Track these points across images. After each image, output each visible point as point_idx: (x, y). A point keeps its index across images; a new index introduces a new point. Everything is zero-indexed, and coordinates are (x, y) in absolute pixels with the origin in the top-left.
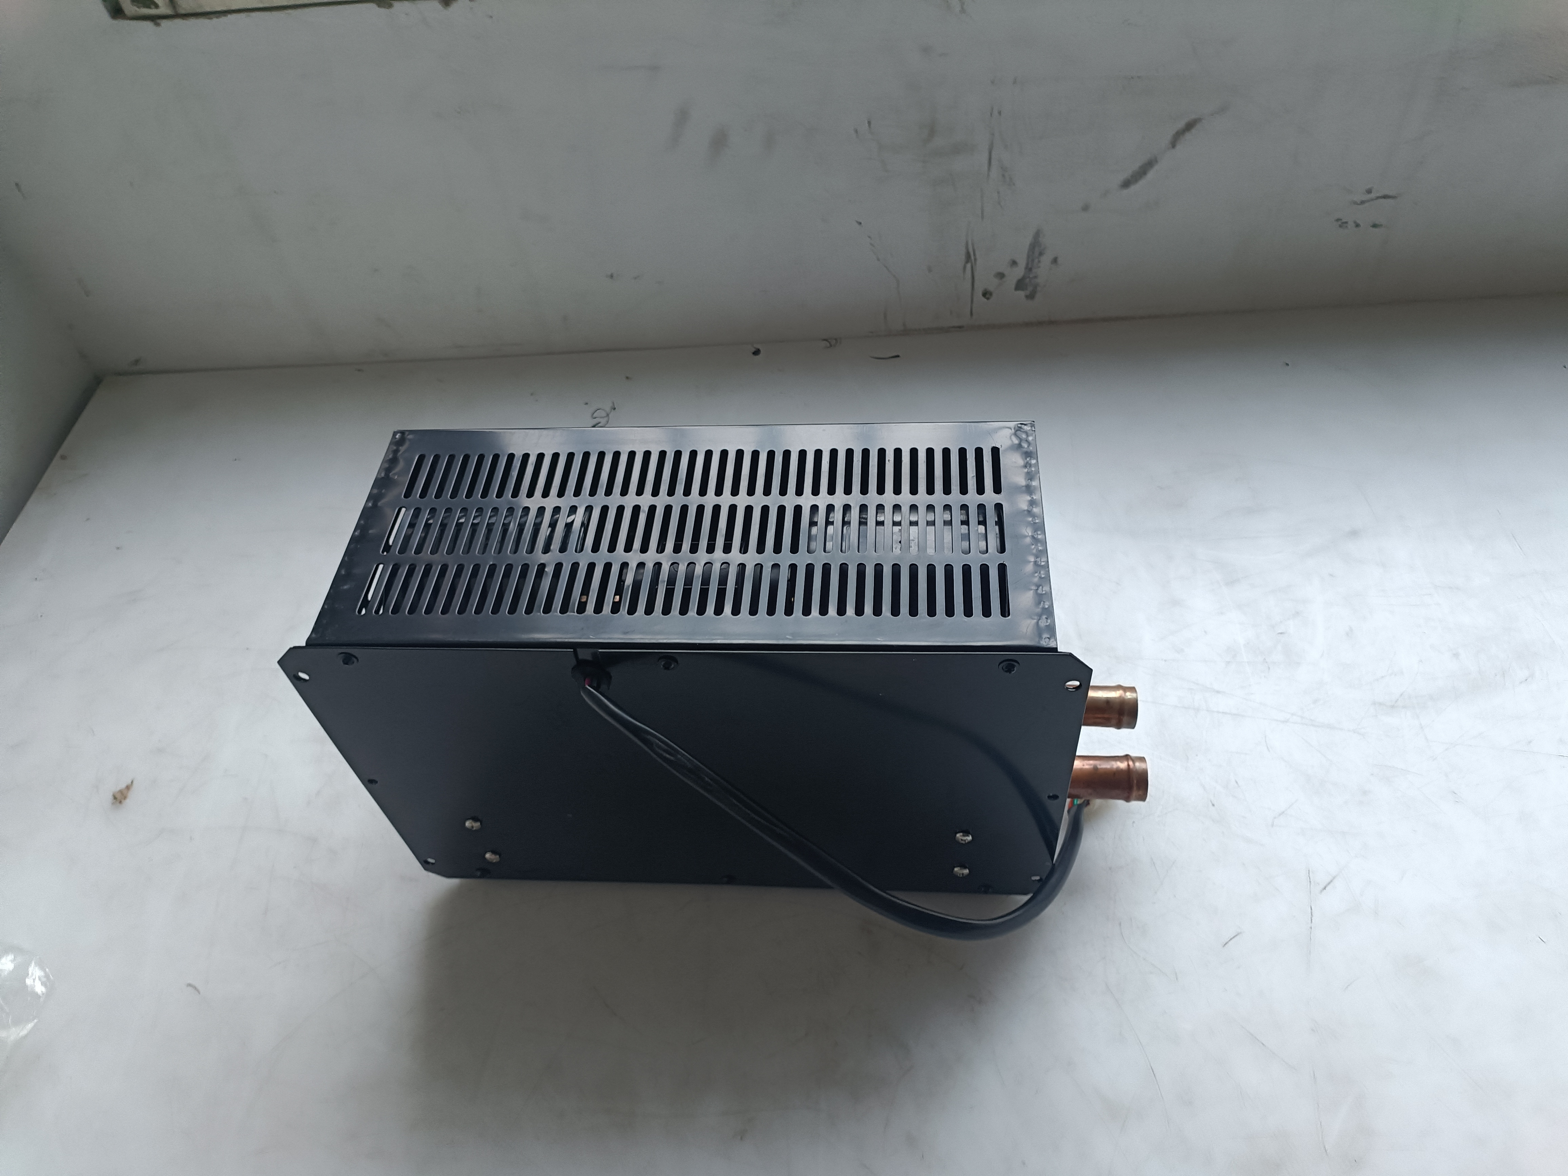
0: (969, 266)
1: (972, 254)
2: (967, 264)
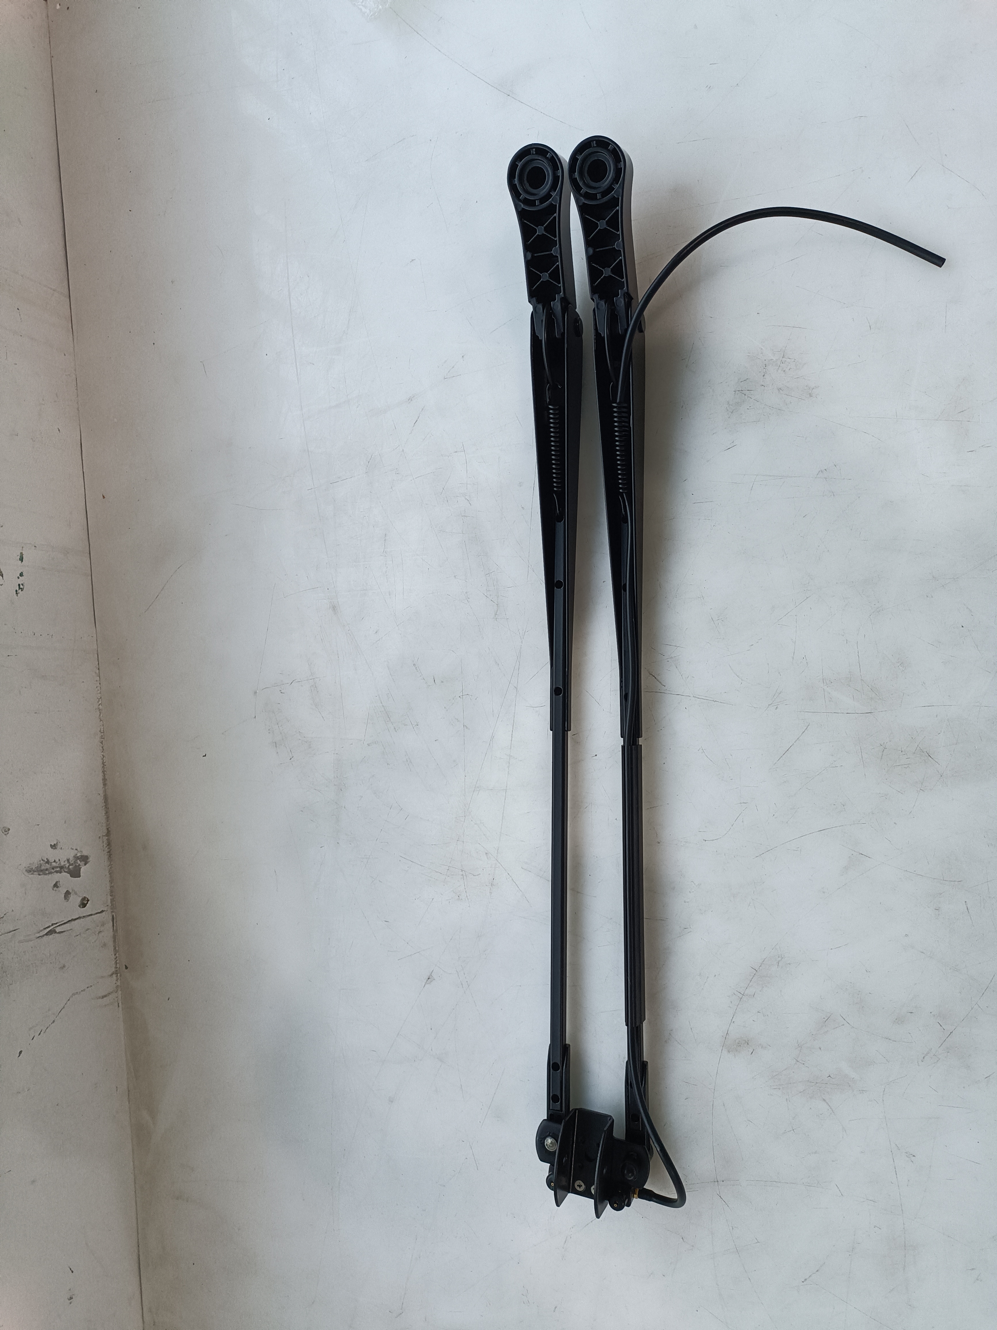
2: (57, 932)
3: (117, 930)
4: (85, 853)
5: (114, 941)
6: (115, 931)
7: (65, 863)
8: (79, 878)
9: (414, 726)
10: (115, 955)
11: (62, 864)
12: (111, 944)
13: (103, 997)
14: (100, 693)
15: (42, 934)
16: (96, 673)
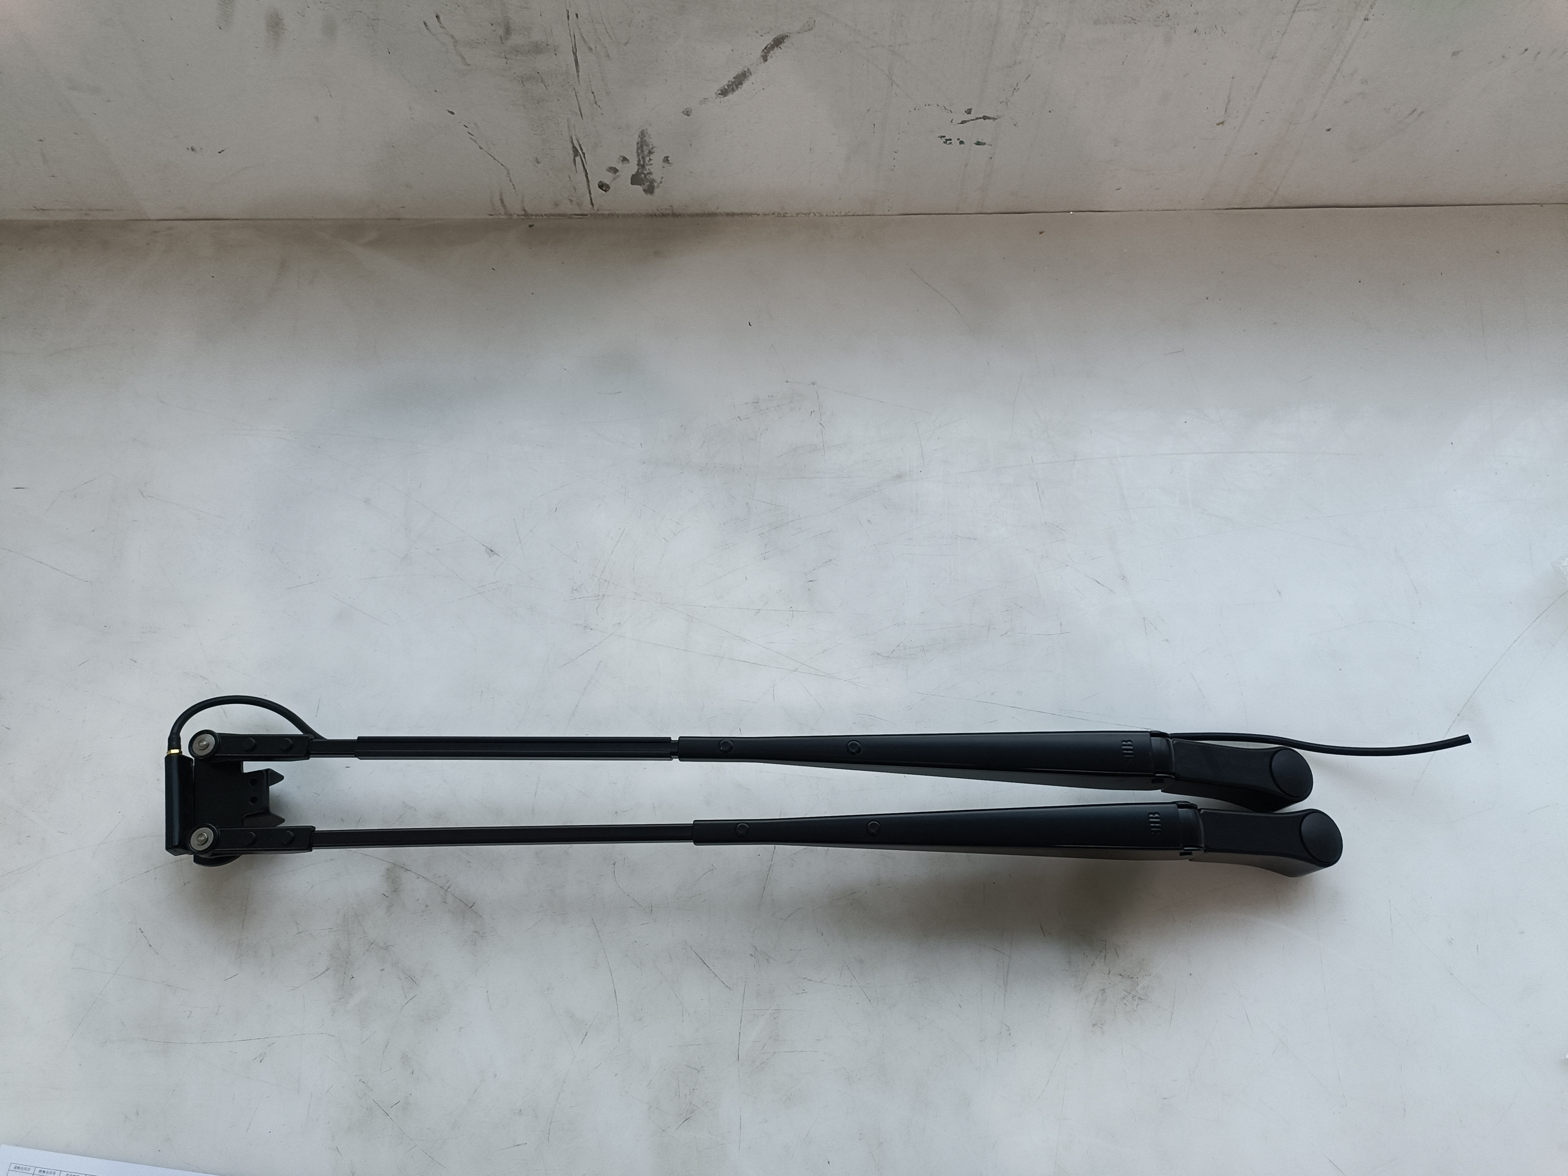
0: (578, 159)
1: (579, 149)
2: (576, 158)
3: (571, 218)
4: (657, 191)
5: (560, 215)
6: (571, 216)
7: (647, 170)
8: (630, 182)
9: (764, 555)
10: (545, 215)
11: (647, 167)
12: (557, 211)
13: (502, 201)
14: (827, 216)
15: (575, 142)
16: (849, 212)
